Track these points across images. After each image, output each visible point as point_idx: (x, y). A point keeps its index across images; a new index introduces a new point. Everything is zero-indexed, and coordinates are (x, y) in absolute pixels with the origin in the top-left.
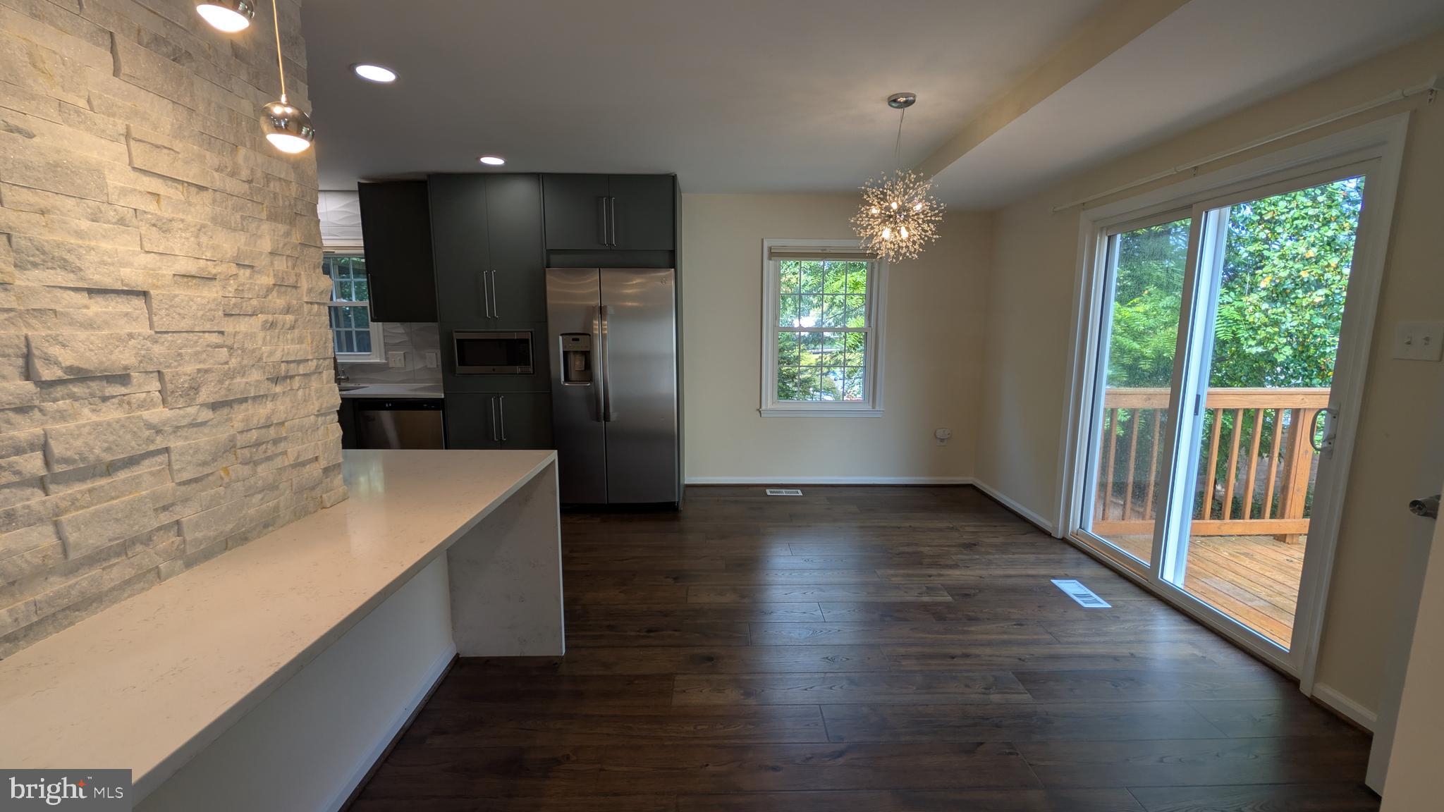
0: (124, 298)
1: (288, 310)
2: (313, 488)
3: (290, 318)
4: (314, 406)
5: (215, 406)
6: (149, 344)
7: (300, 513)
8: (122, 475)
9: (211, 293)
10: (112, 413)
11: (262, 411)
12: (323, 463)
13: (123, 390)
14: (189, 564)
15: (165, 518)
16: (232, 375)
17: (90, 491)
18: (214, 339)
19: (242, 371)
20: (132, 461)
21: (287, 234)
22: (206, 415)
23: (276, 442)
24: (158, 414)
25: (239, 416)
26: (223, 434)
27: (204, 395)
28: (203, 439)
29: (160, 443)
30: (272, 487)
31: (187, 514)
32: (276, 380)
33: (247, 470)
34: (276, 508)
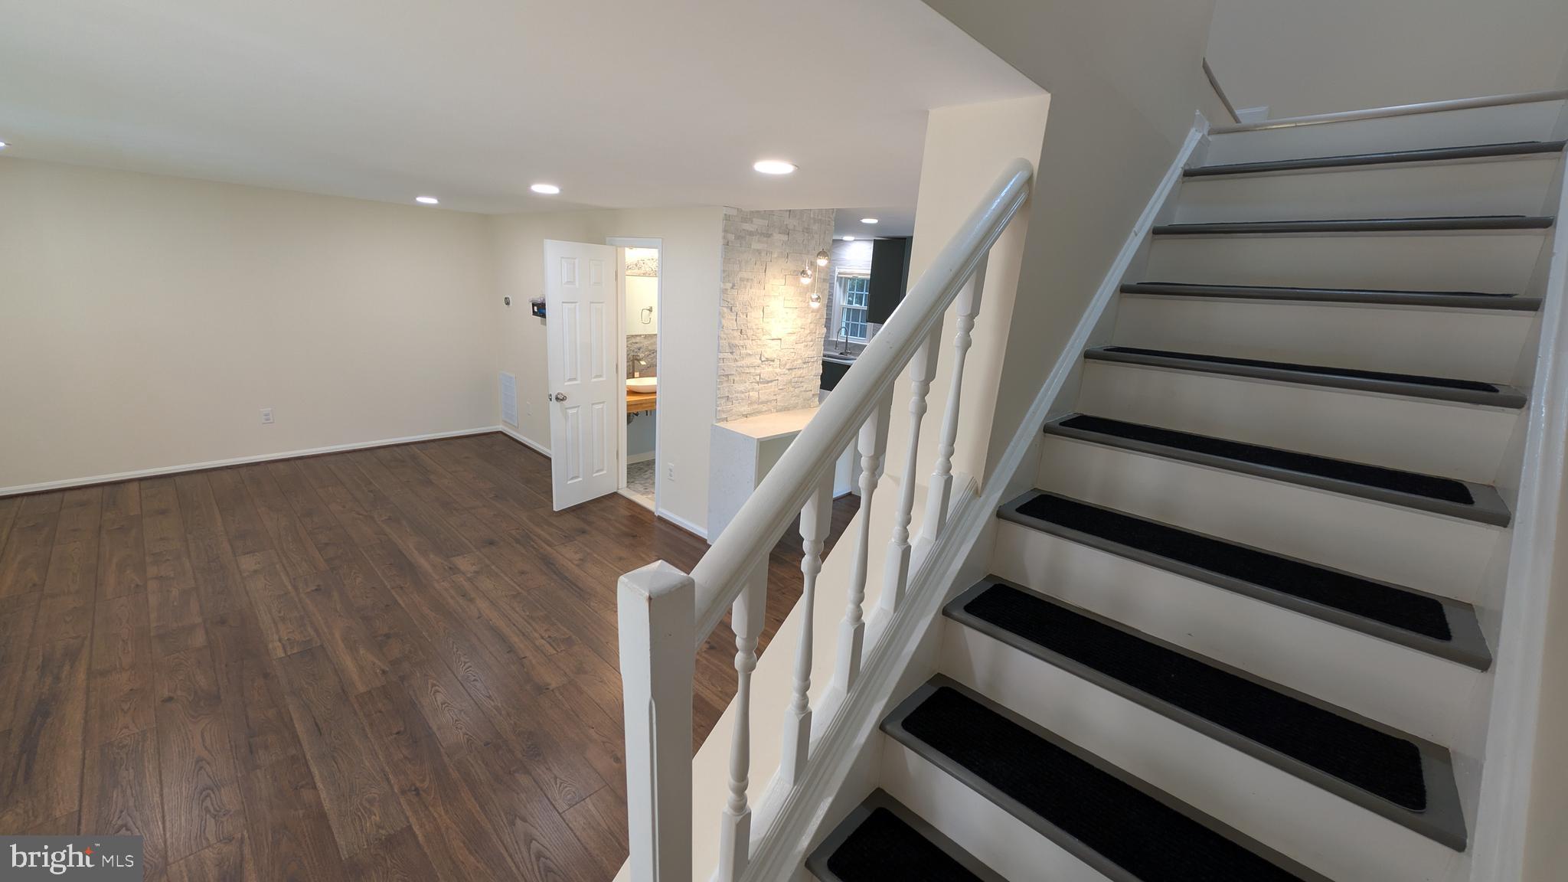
0: (777, 341)
1: (811, 341)
2: (808, 400)
3: (812, 343)
4: (813, 373)
5: (789, 370)
6: (780, 352)
7: (804, 407)
8: (770, 384)
9: (793, 337)
10: (770, 369)
11: (799, 372)
12: (813, 392)
13: (774, 364)
14: (777, 412)
15: (775, 398)
16: (794, 361)
18: (792, 350)
19: (796, 360)
20: (771, 381)
21: (816, 316)
22: (787, 371)
23: (801, 382)
24: (778, 370)
25: (794, 373)
26: (790, 378)
27: (787, 367)
28: (786, 378)
29: (777, 378)
30: (798, 396)
31: (779, 397)
32: (804, 363)
33: (792, 389)
34: (797, 403)
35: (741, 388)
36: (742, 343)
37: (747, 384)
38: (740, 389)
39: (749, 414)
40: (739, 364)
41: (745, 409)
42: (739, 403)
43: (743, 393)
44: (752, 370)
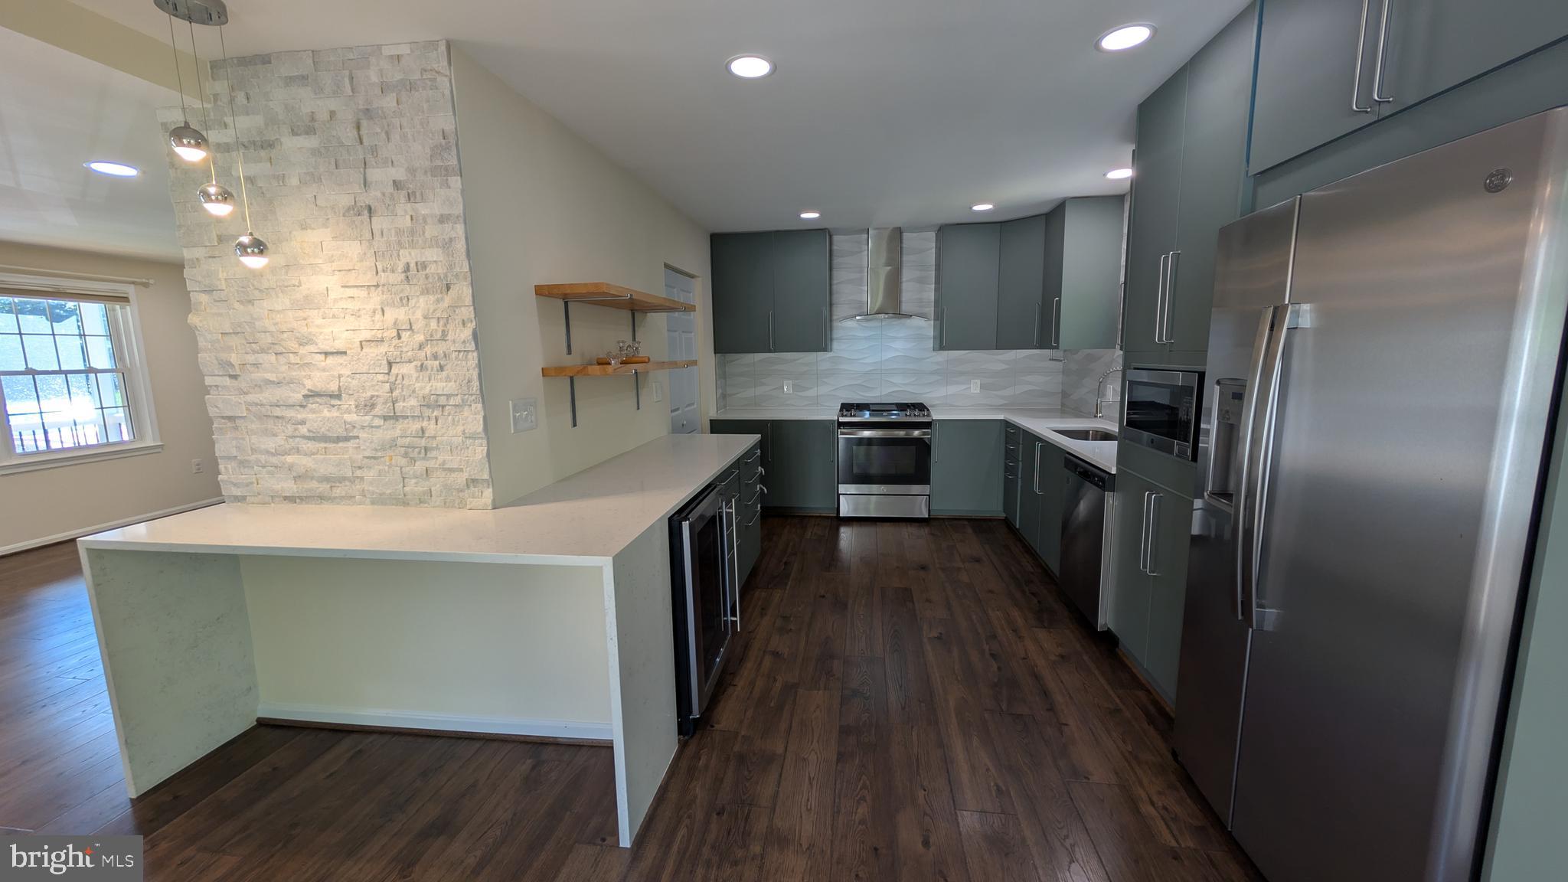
0: (339, 356)
2: (457, 490)
3: (438, 362)
4: (461, 431)
5: (385, 418)
6: (350, 380)
7: (449, 504)
8: (341, 444)
9: (383, 349)
10: (335, 413)
11: (414, 426)
12: (466, 475)
13: (339, 403)
14: (373, 503)
15: (360, 473)
16: (394, 400)
17: (325, 448)
18: (385, 377)
19: (405, 398)
21: (438, 301)
22: (378, 422)
23: (427, 449)
24: (352, 417)
25: (400, 425)
26: (388, 436)
27: (379, 410)
28: (379, 435)
29: (355, 433)
35: (270, 444)
36: (251, 358)
37: (280, 440)
38: (263, 447)
39: (301, 498)
40: (250, 398)
41: (289, 487)
42: (269, 473)
43: (273, 454)
44: (290, 413)
